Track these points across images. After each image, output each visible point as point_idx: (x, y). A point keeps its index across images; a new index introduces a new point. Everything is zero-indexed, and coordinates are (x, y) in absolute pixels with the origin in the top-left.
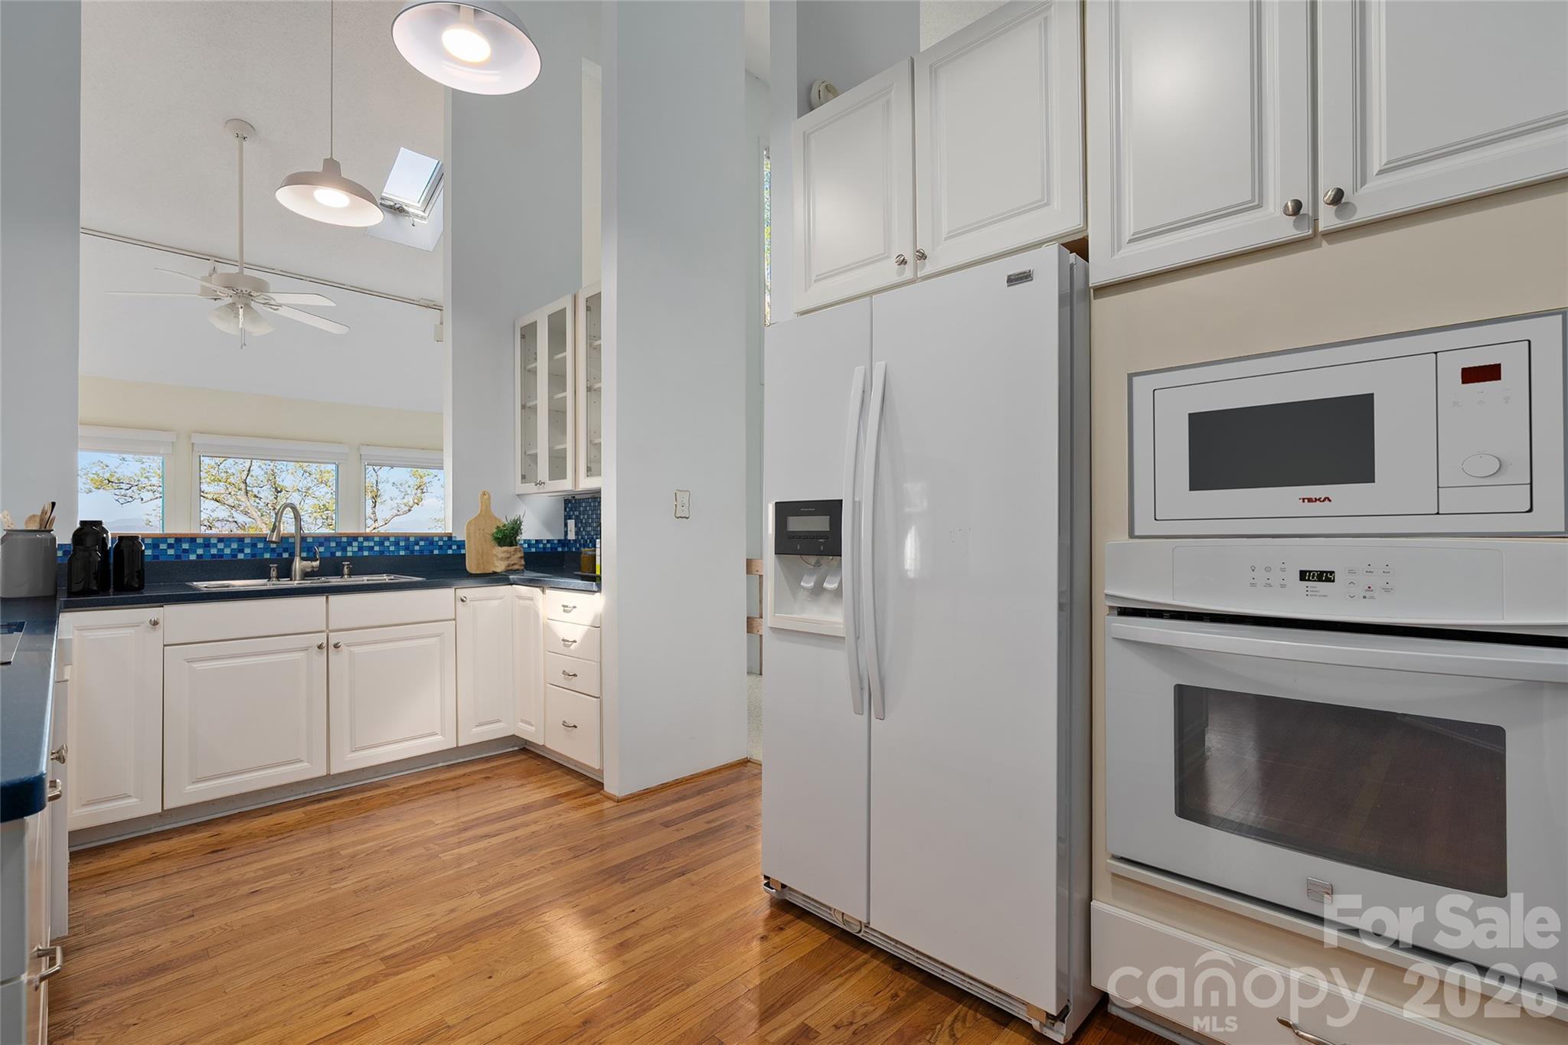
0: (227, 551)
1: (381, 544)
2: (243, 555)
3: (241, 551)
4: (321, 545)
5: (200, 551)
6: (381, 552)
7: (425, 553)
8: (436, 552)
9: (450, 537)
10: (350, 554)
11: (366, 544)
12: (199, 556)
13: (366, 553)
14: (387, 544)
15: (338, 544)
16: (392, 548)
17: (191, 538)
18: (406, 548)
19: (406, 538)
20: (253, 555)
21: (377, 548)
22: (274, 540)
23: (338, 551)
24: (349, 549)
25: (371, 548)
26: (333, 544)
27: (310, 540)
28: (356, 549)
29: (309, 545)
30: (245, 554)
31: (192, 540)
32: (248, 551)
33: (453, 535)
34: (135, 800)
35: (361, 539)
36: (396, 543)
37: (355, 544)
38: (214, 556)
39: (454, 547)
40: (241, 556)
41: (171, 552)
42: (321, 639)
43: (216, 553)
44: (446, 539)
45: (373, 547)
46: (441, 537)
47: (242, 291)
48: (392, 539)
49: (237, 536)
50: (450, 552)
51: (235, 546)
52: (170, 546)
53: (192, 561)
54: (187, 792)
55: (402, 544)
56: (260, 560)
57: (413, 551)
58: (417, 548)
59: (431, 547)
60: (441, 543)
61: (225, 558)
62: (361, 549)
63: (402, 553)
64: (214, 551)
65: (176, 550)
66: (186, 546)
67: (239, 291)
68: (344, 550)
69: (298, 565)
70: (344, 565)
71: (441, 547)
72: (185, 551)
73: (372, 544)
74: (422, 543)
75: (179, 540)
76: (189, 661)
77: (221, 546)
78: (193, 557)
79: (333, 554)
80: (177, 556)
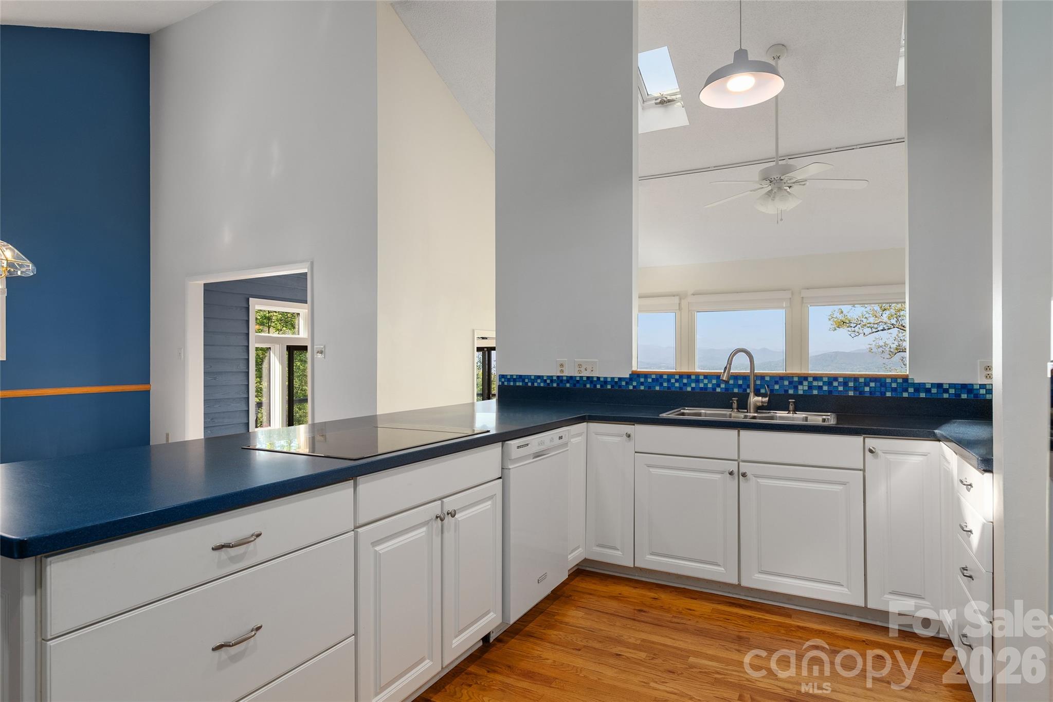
0: (710, 386)
1: (830, 383)
2: (720, 389)
3: (718, 385)
4: (776, 383)
5: (693, 385)
6: (830, 392)
7: (878, 394)
8: (888, 394)
9: (905, 379)
10: (801, 392)
11: (815, 383)
12: (693, 388)
13: (815, 392)
14: (835, 384)
15: (790, 383)
16: (841, 388)
17: (688, 375)
18: (855, 389)
19: (856, 379)
20: (726, 389)
21: (825, 388)
22: (724, 379)
23: (791, 389)
24: (800, 387)
25: (820, 388)
26: (786, 383)
27: (767, 379)
28: (806, 388)
29: (763, 383)
30: (721, 388)
31: (688, 376)
32: (723, 386)
33: (910, 377)
34: (620, 553)
35: (810, 379)
36: (845, 384)
37: (805, 383)
38: (701, 388)
39: (911, 390)
40: (718, 390)
41: (677, 385)
42: (733, 466)
43: (703, 386)
44: (900, 381)
45: (822, 386)
46: (894, 379)
47: (774, 179)
48: (841, 380)
49: (716, 374)
50: (905, 395)
51: (714, 381)
52: (677, 381)
53: (689, 392)
54: (649, 561)
55: (851, 384)
56: (731, 393)
57: (862, 393)
58: (867, 389)
59: (883, 389)
60: (894, 385)
61: (708, 390)
62: (811, 387)
63: (851, 393)
64: (701, 385)
65: (679, 383)
66: (685, 381)
67: (773, 179)
68: (796, 388)
69: (754, 400)
70: (789, 402)
71: (894, 390)
72: (685, 385)
73: (821, 384)
74: (872, 384)
75: (681, 376)
76: (649, 466)
77: (706, 381)
78: (689, 389)
79: (786, 391)
80: (680, 388)
